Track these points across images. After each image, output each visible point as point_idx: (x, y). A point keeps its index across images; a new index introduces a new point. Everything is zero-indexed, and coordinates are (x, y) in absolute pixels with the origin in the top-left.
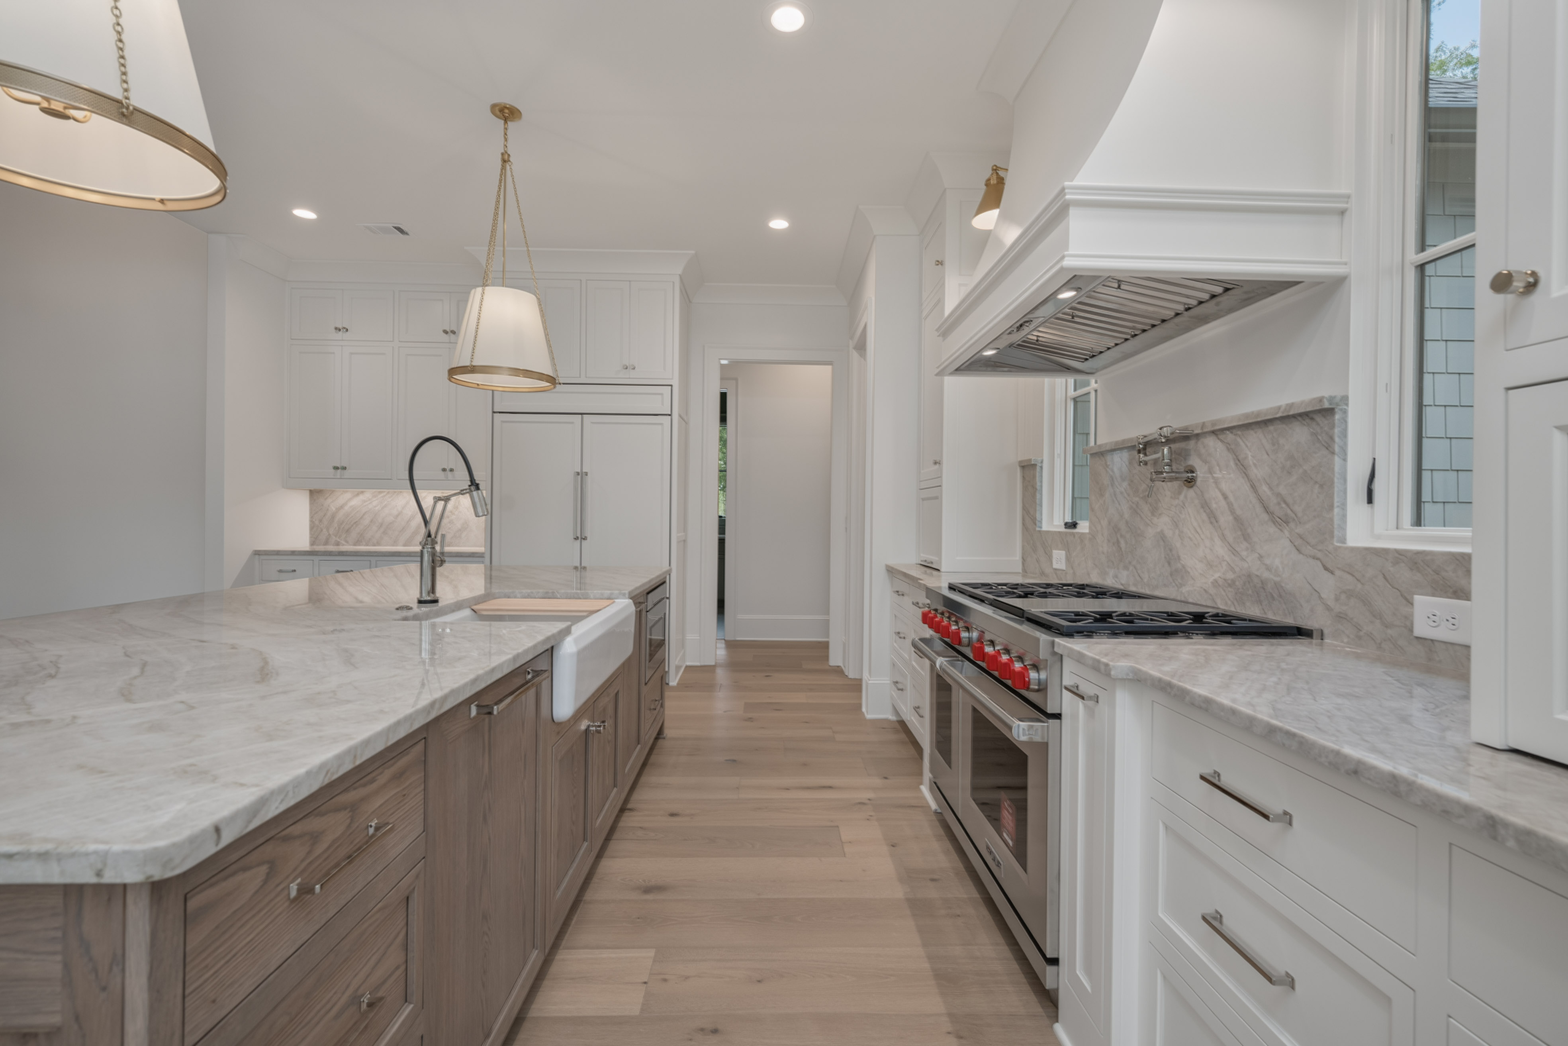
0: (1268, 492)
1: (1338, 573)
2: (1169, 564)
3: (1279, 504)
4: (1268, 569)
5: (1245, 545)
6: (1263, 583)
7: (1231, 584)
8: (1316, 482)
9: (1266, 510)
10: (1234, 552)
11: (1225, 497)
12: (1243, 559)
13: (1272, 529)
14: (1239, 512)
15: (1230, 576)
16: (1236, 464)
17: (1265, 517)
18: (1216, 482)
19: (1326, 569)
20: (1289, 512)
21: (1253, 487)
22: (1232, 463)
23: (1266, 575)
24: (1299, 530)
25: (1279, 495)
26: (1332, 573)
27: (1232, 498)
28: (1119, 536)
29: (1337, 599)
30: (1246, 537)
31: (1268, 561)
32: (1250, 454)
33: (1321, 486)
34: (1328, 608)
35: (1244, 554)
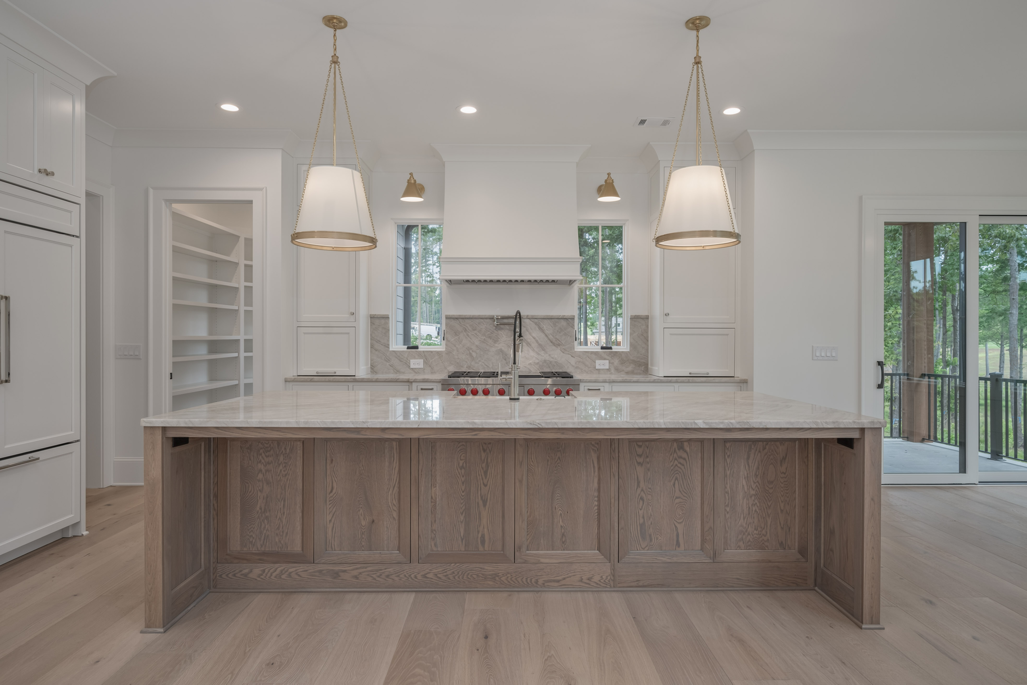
0: (552, 337)
1: (576, 357)
2: (505, 360)
3: (556, 341)
4: (552, 358)
5: (543, 352)
6: (551, 362)
7: (538, 364)
8: (569, 336)
9: (552, 342)
10: (538, 354)
11: (534, 338)
12: (542, 356)
13: (554, 347)
14: (540, 342)
15: (537, 361)
16: (539, 329)
17: (552, 344)
18: (530, 334)
19: (572, 356)
20: (560, 343)
21: (546, 336)
22: (537, 328)
23: (552, 360)
24: (564, 347)
25: (556, 338)
26: (574, 357)
27: (537, 339)
28: (471, 351)
29: (576, 363)
30: (544, 350)
31: (553, 356)
32: (545, 326)
33: (570, 337)
34: (573, 366)
35: (543, 355)
